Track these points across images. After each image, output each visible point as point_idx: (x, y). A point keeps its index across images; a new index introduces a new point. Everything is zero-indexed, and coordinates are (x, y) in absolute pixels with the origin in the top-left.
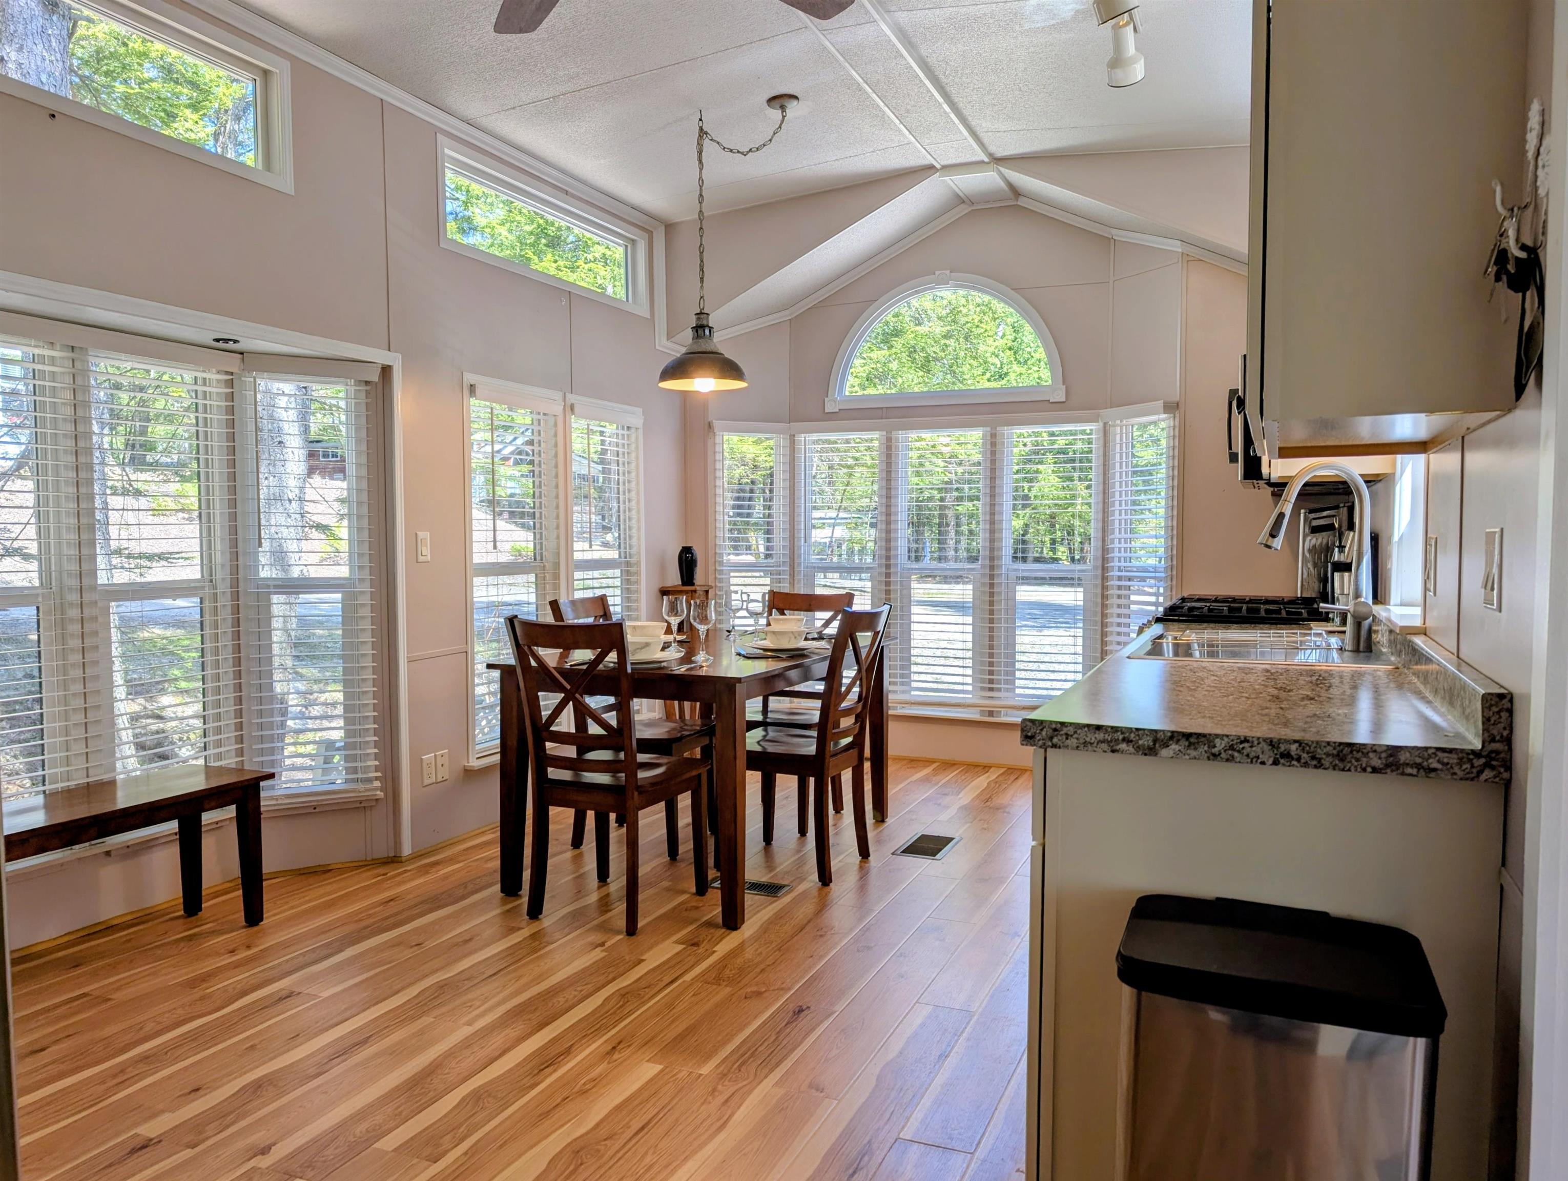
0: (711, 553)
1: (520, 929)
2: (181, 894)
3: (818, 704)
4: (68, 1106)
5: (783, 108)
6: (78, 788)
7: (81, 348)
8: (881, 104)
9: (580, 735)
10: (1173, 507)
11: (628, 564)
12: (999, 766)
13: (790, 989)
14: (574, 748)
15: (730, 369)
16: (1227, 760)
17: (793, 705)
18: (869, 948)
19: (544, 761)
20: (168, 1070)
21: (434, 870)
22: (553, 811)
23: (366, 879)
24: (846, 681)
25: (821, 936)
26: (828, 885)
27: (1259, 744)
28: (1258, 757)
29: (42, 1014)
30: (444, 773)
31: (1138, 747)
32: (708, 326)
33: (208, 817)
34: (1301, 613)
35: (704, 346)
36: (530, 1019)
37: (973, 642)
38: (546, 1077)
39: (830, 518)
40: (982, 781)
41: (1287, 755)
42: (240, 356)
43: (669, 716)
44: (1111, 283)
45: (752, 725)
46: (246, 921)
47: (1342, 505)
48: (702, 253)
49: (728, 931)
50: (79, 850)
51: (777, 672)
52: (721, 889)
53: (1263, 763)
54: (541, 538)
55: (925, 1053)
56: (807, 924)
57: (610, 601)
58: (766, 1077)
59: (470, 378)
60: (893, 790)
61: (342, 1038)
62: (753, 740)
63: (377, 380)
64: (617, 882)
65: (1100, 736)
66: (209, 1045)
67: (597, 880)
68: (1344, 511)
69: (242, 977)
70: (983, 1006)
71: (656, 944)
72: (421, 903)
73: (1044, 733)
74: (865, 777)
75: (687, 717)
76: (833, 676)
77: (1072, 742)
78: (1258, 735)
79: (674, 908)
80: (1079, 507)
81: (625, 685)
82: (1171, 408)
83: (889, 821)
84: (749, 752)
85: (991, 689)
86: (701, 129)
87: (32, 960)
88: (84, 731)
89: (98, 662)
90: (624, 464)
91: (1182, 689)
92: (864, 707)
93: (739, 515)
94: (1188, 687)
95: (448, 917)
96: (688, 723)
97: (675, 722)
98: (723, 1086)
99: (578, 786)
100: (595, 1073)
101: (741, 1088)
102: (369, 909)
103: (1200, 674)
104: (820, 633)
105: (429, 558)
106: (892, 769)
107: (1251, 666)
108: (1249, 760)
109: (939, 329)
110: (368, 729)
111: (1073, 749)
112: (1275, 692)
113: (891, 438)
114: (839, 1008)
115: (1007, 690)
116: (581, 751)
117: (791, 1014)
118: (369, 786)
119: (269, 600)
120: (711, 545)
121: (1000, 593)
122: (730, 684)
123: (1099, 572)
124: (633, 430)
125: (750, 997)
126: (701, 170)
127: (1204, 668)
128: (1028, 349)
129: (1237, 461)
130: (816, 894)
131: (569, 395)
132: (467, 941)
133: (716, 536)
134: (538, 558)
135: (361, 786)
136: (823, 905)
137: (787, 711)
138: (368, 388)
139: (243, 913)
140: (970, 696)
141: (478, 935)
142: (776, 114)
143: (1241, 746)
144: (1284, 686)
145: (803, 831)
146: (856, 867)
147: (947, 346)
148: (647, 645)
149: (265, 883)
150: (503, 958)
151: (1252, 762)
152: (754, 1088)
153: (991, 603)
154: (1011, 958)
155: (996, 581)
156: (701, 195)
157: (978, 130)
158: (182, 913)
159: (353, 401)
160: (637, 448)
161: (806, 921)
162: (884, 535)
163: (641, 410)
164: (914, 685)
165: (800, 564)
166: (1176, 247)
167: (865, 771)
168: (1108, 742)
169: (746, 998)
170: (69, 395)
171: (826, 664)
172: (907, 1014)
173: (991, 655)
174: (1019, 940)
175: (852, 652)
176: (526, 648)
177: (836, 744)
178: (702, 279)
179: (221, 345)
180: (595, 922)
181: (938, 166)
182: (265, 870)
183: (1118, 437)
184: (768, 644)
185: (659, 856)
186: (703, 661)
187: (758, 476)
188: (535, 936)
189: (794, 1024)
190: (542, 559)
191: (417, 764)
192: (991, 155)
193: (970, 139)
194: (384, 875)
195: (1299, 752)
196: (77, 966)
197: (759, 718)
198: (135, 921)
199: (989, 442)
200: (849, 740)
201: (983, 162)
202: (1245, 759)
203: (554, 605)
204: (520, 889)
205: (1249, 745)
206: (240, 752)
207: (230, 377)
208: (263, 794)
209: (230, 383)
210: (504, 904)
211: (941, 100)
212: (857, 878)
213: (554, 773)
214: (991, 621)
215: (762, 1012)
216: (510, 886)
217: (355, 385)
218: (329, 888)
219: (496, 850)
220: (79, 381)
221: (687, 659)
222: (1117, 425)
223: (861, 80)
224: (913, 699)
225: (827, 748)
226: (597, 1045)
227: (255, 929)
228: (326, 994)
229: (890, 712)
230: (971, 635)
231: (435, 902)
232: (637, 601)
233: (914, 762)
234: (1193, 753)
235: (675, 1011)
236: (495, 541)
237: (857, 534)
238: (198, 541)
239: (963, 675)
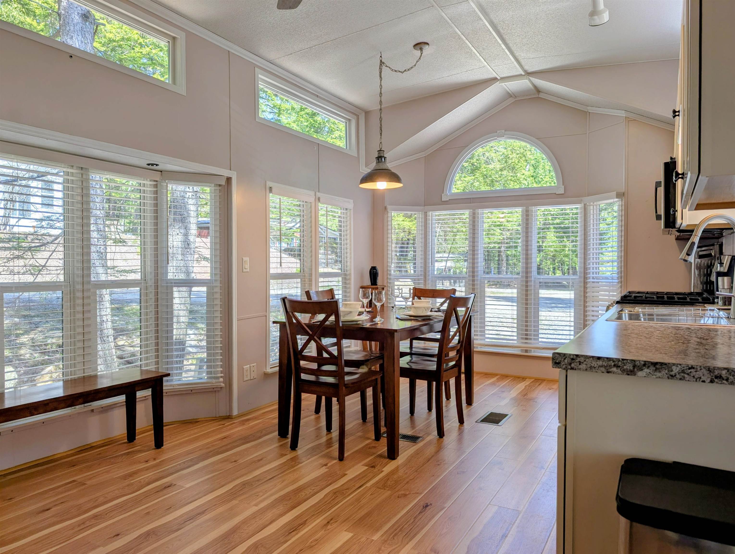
0: (385, 270)
1: (286, 455)
2: (126, 432)
3: (437, 344)
4: (53, 541)
5: (421, 49)
6: (79, 378)
7: (86, 168)
8: (470, 46)
9: (319, 357)
10: (621, 246)
11: (345, 275)
12: (530, 378)
13: (421, 493)
14: (316, 364)
15: (395, 178)
16: (680, 379)
17: (426, 345)
18: (464, 472)
19: (300, 370)
20: (104, 524)
21: (247, 423)
22: (304, 396)
23: (214, 426)
24: (452, 334)
25: (439, 465)
26: (442, 437)
27: (701, 370)
28: (700, 378)
29: (52, 491)
30: (254, 375)
31: (624, 370)
32: (384, 157)
33: (140, 394)
34: (698, 299)
35: (382, 166)
36: (286, 504)
37: (517, 314)
38: (292, 537)
39: (445, 257)
40: (522, 386)
41: (719, 377)
42: (160, 173)
43: (365, 349)
44: (588, 134)
45: (403, 355)
46: (155, 446)
47: (716, 244)
48: (381, 121)
49: (391, 460)
50: (79, 408)
51: (416, 327)
52: (387, 437)
53: (704, 381)
54: (304, 262)
55: (494, 534)
56: (431, 458)
57: (336, 292)
58: (407, 543)
59: (269, 184)
60: (476, 389)
61: (192, 510)
62: (404, 362)
63: (224, 184)
64: (335, 433)
65: (600, 363)
66: (127, 511)
67: (326, 431)
68: (717, 247)
69: (150, 475)
70: (526, 508)
71: (353, 466)
72: (239, 440)
73: (566, 361)
74: (462, 382)
75: (373, 349)
76: (445, 330)
77: (583, 366)
78: (700, 364)
79: (364, 447)
80: (567, 252)
81: (338, 332)
82: (620, 195)
83: (474, 404)
84: (401, 368)
85: (527, 339)
86: (381, 61)
87: (51, 463)
88: (83, 351)
89: (90, 318)
90: (344, 227)
91: (642, 338)
92: (461, 346)
93: (402, 255)
94: (645, 336)
95: (252, 447)
96: (374, 352)
97: (367, 351)
98: (385, 547)
99: (317, 383)
100: (317, 536)
101: (394, 549)
102: (213, 443)
103: (650, 330)
104: (439, 308)
105: (248, 270)
106: (476, 379)
107: (679, 326)
108: (695, 380)
109: (498, 166)
110: (217, 353)
111: (583, 370)
112: (698, 340)
113: (475, 213)
114: (447, 505)
115: (535, 339)
116: (320, 366)
117: (422, 507)
118: (217, 381)
119: (172, 289)
120: (385, 266)
121: (531, 290)
122: (392, 332)
123: (582, 280)
124: (348, 210)
125: (401, 497)
126: (381, 81)
127: (652, 326)
128: (541, 177)
129: (661, 219)
130: (436, 442)
131: (318, 194)
132: (259, 460)
133: (388, 262)
134: (302, 271)
135: (214, 381)
136: (439, 448)
137: (422, 348)
138: (220, 188)
139: (154, 442)
140: (516, 342)
141: (265, 458)
142: (418, 53)
143: (689, 371)
144: (702, 337)
145: (430, 409)
146: (457, 429)
147: (502, 175)
148: (351, 312)
149: (164, 428)
150: (276, 470)
151: (696, 381)
152: (401, 550)
153: (527, 295)
154: (540, 481)
155: (529, 284)
156: (381, 93)
157: (520, 58)
158: (126, 441)
159: (213, 194)
160: (350, 219)
161: (430, 457)
162: (471, 265)
163: (352, 201)
164: (487, 336)
165: (429, 275)
166: (623, 114)
167: (462, 379)
168: (605, 367)
169: (398, 497)
170: (79, 191)
171: (442, 323)
172: (484, 511)
173: (527, 322)
174: (544, 471)
175: (455, 318)
176: (291, 313)
177: (447, 365)
178: (381, 134)
179: (150, 167)
180: (323, 453)
181: (499, 78)
182: (165, 421)
183: (592, 211)
184: (411, 313)
185: (358, 419)
186: (378, 321)
187: (411, 237)
188: (294, 459)
189: (423, 513)
190: (304, 272)
191: (241, 370)
192: (525, 71)
193: (515, 63)
194: (223, 425)
195: (727, 375)
196: (74, 466)
197: (408, 351)
198: (105, 444)
199: (525, 215)
200: (454, 363)
201: (521, 75)
202: (692, 379)
203: (308, 293)
204: (288, 434)
205: (695, 370)
206: (157, 363)
207: (156, 183)
208: (164, 384)
209: (156, 186)
210: (280, 441)
211: (500, 42)
212: (457, 434)
213: (304, 376)
214: (527, 304)
215: (407, 505)
216: (283, 433)
217: (214, 187)
218: (196, 431)
219: (276, 414)
220: (84, 184)
221: (372, 320)
222: (591, 205)
223: (460, 33)
224: (486, 343)
225: (442, 367)
226: (319, 521)
227: (160, 450)
228: (188, 486)
229: (475, 350)
230: (516, 311)
231: (246, 440)
232: (349, 292)
233: (487, 375)
234: (658, 374)
235: (361, 503)
236: (281, 263)
237: (458, 265)
238: (140, 261)
239: (512, 332)
